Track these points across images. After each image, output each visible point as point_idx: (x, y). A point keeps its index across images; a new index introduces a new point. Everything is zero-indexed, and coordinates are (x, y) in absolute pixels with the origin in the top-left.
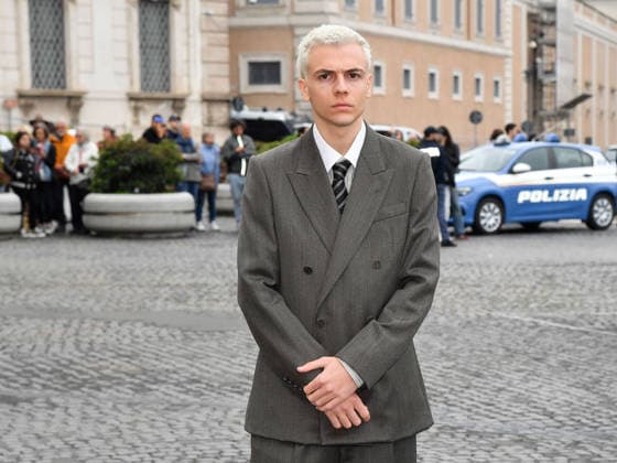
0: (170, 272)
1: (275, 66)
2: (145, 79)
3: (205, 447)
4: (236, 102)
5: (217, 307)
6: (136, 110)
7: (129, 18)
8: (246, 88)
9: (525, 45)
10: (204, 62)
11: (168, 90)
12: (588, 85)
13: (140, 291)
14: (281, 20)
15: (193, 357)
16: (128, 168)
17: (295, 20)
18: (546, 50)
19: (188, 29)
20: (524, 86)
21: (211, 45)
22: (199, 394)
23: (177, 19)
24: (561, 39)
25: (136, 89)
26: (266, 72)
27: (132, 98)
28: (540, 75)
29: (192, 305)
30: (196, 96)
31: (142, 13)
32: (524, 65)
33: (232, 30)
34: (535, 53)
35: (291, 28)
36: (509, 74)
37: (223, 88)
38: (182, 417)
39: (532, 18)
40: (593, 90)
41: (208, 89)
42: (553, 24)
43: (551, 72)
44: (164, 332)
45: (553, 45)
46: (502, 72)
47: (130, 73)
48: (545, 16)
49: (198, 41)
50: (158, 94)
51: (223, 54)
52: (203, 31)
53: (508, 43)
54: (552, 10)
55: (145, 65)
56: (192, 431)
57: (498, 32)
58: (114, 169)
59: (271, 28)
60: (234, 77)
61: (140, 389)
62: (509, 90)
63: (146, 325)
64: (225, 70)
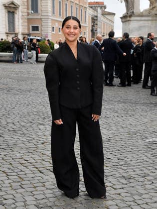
0: (15, 69)
1: (38, 27)
2: (9, 29)
3: (22, 102)
4: (29, 35)
5: (25, 76)
6: (7, 36)
7: (6, 15)
8: (31, 32)
9: (91, 24)
10: (22, 26)
11: (14, 31)
12: (104, 33)
13: (9, 72)
14: (39, 17)
15: (20, 85)
16: (5, 47)
17: (42, 17)
18: (95, 25)
19: (18, 18)
20: (91, 33)
21: (23, 22)
22: (21, 92)
23: (16, 16)
24: (98, 23)
25: (7, 31)
26: (35, 28)
27: (6, 33)
28: (94, 31)
29: (19, 75)
30: (20, 33)
31: (8, 14)
32: (91, 29)
33: (28, 19)
34: (93, 26)
35: (41, 19)
36: (88, 30)
37: (26, 31)
38: (17, 96)
39: (93, 18)
40: (105, 35)
41: (23, 32)
42: (97, 20)
43: (96, 30)
44: (13, 80)
45: (97, 24)
46: (86, 30)
47: (6, 27)
48: (95, 18)
49: (21, 21)
50: (12, 33)
51: (26, 24)
52: (22, 19)
53: (87, 24)
54: (97, 17)
55: (9, 26)
56: (19, 99)
57: (85, 21)
58: (2, 47)
59: (37, 19)
60: (28, 29)
61: (8, 91)
62: (87, 34)
63: (10, 79)
64: (27, 28)
